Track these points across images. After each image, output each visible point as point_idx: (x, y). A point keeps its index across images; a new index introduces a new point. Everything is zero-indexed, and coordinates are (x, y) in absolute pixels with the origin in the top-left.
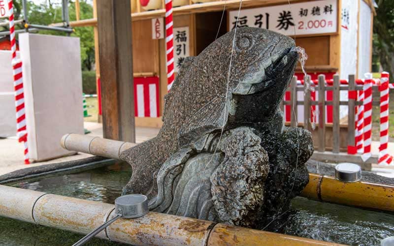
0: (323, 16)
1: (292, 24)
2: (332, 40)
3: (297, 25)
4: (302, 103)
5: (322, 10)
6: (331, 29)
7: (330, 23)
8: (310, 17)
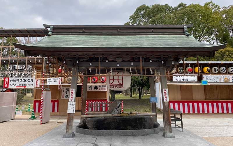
0: (104, 87)
1: (98, 89)
2: (106, 93)
3: (99, 89)
4: (104, 107)
5: (104, 86)
6: (106, 90)
7: (106, 89)
8: (102, 87)
